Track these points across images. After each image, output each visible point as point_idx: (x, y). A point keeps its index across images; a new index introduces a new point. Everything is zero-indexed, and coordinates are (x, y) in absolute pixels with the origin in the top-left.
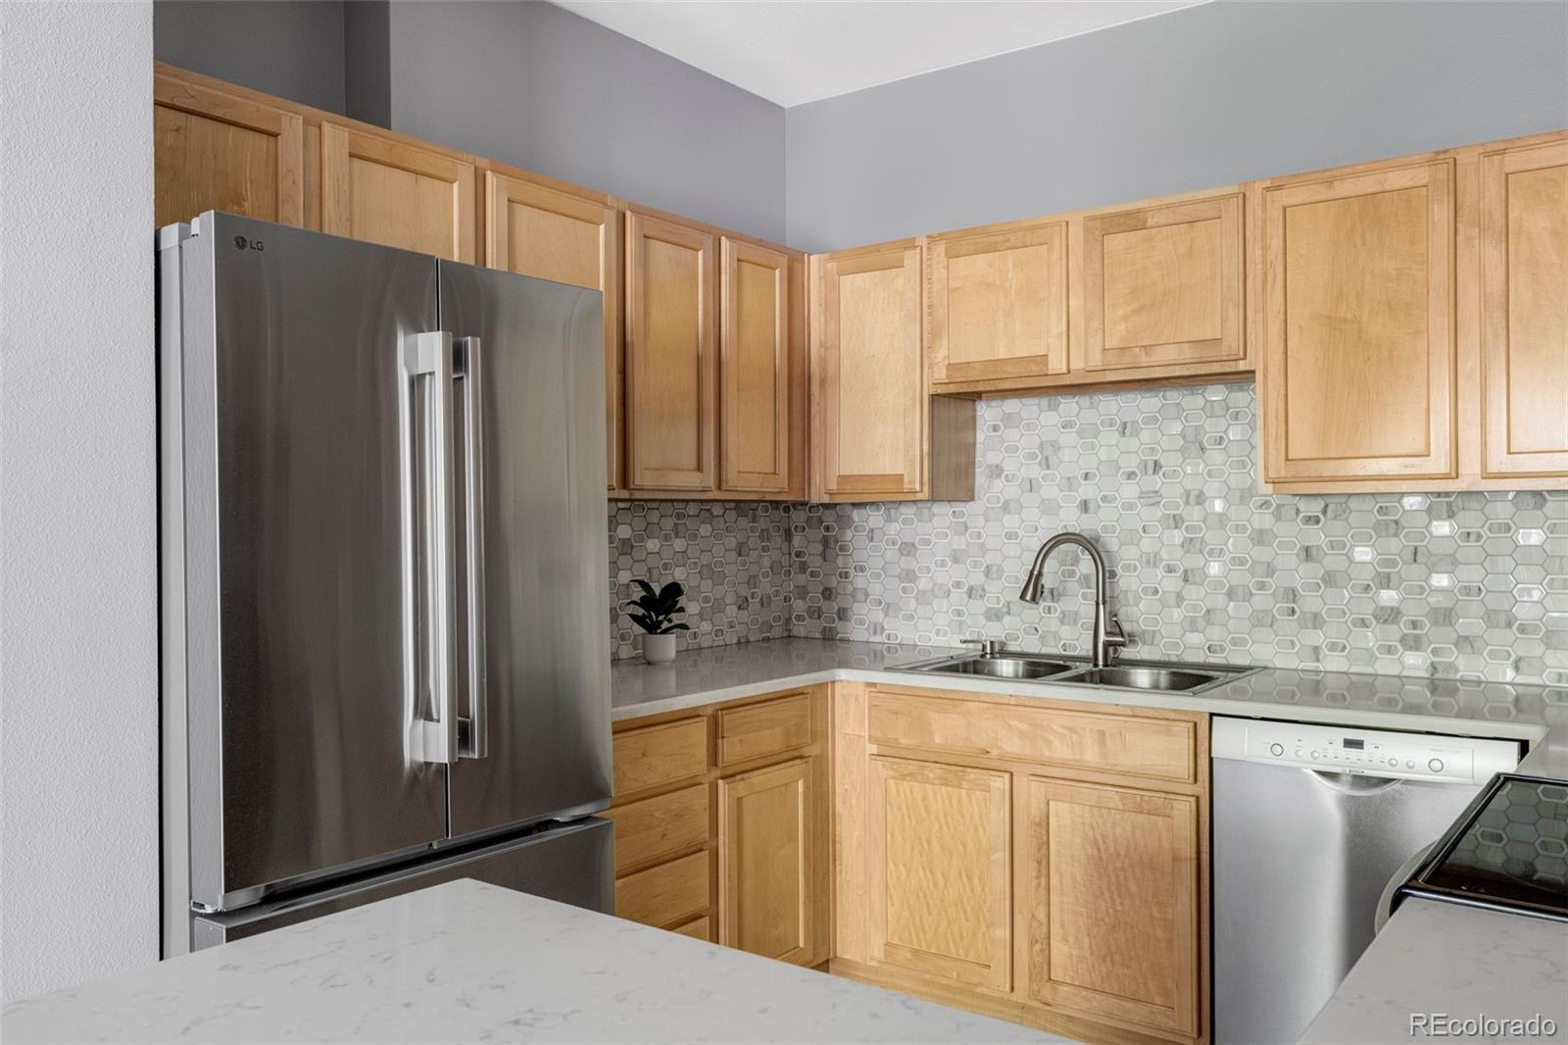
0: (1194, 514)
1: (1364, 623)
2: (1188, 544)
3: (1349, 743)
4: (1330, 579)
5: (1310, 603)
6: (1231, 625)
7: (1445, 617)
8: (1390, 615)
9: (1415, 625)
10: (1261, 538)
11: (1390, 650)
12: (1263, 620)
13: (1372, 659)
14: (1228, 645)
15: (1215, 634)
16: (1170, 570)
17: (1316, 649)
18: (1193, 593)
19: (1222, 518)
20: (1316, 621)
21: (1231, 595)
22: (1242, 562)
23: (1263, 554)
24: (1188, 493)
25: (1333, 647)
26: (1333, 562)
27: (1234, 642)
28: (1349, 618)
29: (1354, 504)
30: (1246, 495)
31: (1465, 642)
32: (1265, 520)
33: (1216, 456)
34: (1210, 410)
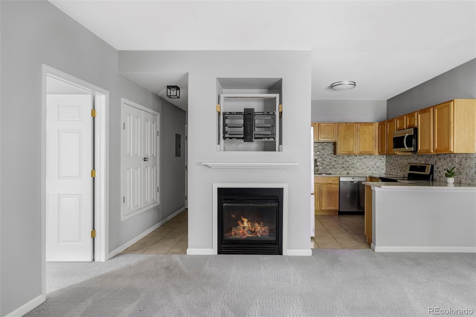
0: (323, 157)
1: (341, 168)
2: (323, 160)
3: (353, 178)
4: (338, 164)
5: (335, 166)
6: (327, 169)
7: (348, 167)
8: (343, 167)
9: (345, 168)
10: (330, 159)
11: (343, 171)
12: (331, 168)
13: (341, 172)
14: (327, 171)
15: (325, 170)
16: (320, 163)
17: (336, 171)
18: (323, 165)
19: (326, 157)
20: (336, 168)
21: (327, 166)
22: (328, 162)
23: (331, 161)
24: (322, 154)
25: (338, 171)
26: (338, 162)
27: (328, 171)
28: (339, 168)
29: (340, 156)
30: (329, 155)
31: (350, 170)
32: (331, 157)
33: (326, 150)
34: (325, 145)
